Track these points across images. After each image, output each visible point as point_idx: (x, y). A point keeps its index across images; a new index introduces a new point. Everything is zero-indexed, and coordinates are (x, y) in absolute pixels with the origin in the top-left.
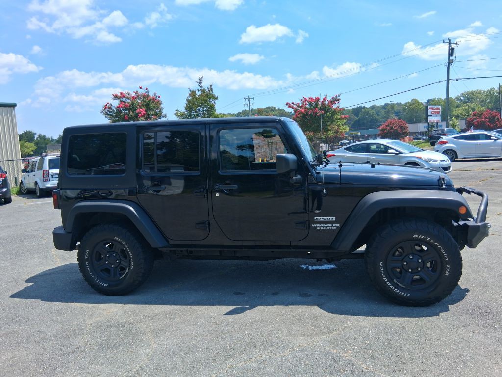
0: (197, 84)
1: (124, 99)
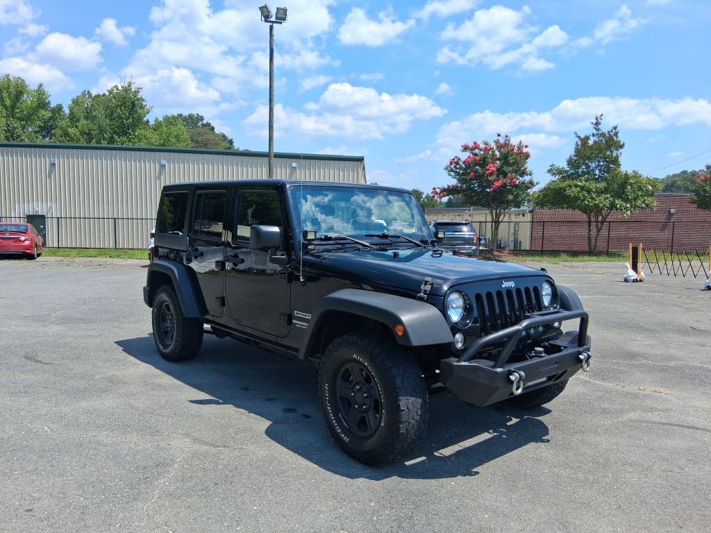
0: (593, 126)
1: (477, 151)
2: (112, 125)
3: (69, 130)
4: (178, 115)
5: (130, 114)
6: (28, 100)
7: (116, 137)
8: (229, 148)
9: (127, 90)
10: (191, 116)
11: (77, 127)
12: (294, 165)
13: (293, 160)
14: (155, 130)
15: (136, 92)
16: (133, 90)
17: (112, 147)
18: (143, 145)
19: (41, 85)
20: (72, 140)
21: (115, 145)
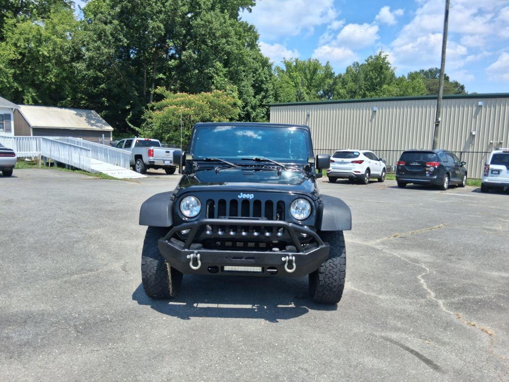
2: (366, 84)
3: (340, 90)
4: (421, 71)
5: (378, 75)
6: (320, 73)
7: (367, 93)
8: (460, 93)
9: (378, 58)
10: (430, 71)
11: (345, 88)
12: (480, 103)
13: (479, 99)
14: (398, 85)
15: (385, 58)
16: (382, 57)
17: (364, 100)
18: (385, 97)
19: (328, 62)
20: (342, 97)
21: (366, 99)
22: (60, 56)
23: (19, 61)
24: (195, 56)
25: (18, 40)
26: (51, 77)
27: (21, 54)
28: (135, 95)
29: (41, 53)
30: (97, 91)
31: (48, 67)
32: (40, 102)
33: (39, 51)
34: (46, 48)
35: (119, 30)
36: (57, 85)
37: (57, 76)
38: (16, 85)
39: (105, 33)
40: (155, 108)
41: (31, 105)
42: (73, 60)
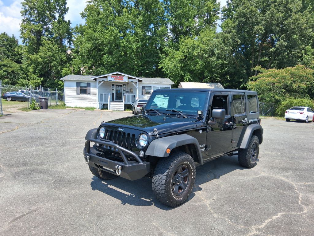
22: (203, 54)
23: (184, 60)
24: (285, 44)
25: (184, 49)
26: (198, 67)
27: (185, 56)
28: (244, 72)
29: (194, 54)
30: (224, 72)
31: (197, 61)
32: (192, 80)
33: (193, 53)
34: (196, 51)
35: (235, 36)
36: (201, 70)
37: (201, 66)
38: (182, 72)
39: (227, 38)
40: (253, 80)
41: (188, 82)
42: (210, 56)
